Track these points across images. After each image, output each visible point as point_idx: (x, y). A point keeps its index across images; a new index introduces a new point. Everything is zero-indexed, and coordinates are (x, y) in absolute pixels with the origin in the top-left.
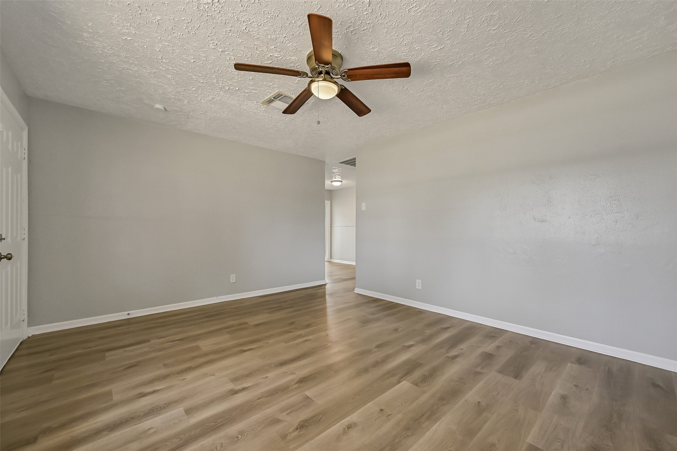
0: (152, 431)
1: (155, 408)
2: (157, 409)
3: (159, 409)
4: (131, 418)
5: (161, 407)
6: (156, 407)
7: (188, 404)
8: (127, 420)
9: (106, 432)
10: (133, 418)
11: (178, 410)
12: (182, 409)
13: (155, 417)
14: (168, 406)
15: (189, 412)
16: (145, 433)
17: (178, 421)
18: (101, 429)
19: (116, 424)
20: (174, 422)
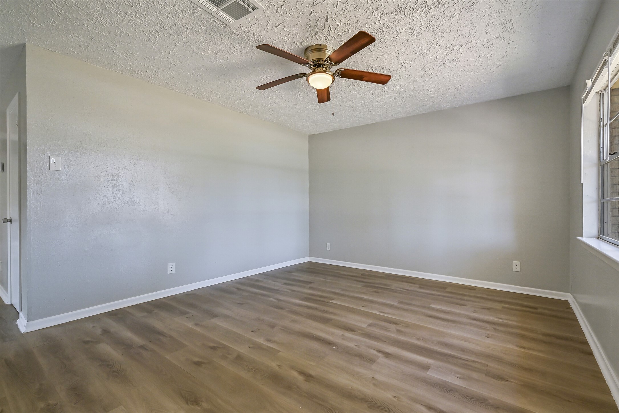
0: (458, 376)
1: (444, 390)
2: (443, 388)
3: (442, 387)
4: (466, 398)
5: (440, 387)
6: (442, 390)
7: (422, 374)
8: (470, 399)
9: (490, 401)
10: (465, 396)
11: (432, 374)
12: (428, 373)
13: (451, 383)
14: (434, 383)
15: (426, 368)
16: (463, 378)
17: (439, 368)
18: (493, 408)
19: (481, 403)
20: (441, 370)
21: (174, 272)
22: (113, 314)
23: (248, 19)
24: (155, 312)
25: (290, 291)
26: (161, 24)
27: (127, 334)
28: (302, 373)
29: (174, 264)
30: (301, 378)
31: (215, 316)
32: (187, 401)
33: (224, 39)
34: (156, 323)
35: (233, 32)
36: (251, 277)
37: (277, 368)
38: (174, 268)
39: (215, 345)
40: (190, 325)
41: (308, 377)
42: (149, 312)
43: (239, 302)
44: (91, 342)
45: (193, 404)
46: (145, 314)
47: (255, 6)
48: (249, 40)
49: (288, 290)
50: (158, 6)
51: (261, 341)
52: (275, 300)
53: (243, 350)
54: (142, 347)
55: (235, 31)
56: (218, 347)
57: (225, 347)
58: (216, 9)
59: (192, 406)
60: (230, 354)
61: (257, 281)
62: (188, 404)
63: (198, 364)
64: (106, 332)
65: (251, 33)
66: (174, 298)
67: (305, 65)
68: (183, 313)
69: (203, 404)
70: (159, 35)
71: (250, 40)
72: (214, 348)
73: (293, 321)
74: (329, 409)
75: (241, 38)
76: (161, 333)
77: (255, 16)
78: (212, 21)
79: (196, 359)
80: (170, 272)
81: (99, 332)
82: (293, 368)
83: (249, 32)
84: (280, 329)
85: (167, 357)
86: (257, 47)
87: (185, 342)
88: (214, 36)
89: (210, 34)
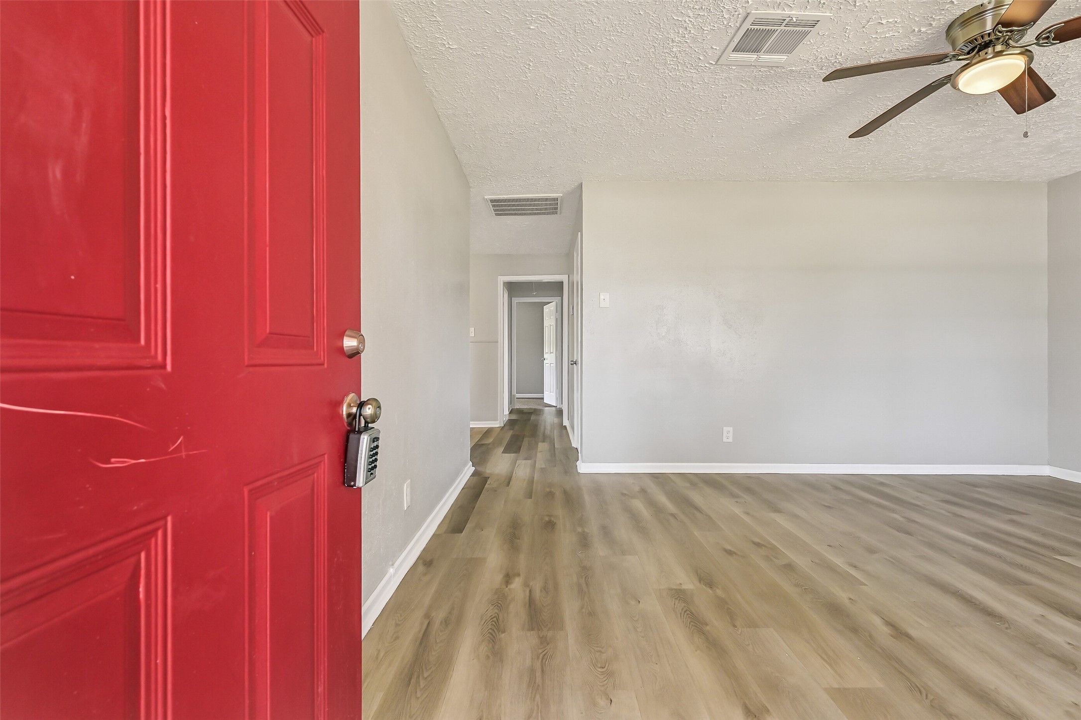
21: (731, 440)
22: (655, 476)
23: (809, 43)
24: (699, 485)
25: (948, 514)
26: (694, 108)
27: (662, 499)
28: (890, 624)
29: (731, 429)
30: (885, 630)
31: (778, 510)
32: (700, 580)
33: (780, 86)
34: (696, 497)
35: (792, 71)
36: (872, 477)
37: (847, 601)
38: (731, 435)
39: (760, 541)
40: (738, 511)
41: (900, 633)
42: (694, 485)
43: (827, 504)
44: (627, 495)
45: (706, 585)
46: (688, 485)
47: (814, 21)
48: (821, 69)
49: (943, 512)
50: (686, 90)
51: (839, 561)
52: (901, 519)
53: (801, 561)
54: (673, 515)
55: (794, 68)
56: (763, 545)
57: (774, 548)
58: (756, 56)
59: (704, 587)
60: (777, 558)
61: (882, 484)
62: (700, 582)
63: (730, 553)
64: (643, 491)
65: (821, 58)
66: (731, 478)
67: (943, 61)
68: (733, 496)
69: (717, 590)
70: (695, 121)
71: (824, 68)
72: (758, 545)
73: (922, 557)
74: (917, 686)
75: (808, 72)
76: (697, 509)
77: (819, 33)
78: (756, 72)
79: (729, 547)
80: (725, 440)
81: (637, 488)
82: (877, 613)
83: (817, 59)
84: (886, 559)
85: (696, 533)
86: (824, 80)
87: (723, 527)
88: (764, 90)
89: (758, 90)
